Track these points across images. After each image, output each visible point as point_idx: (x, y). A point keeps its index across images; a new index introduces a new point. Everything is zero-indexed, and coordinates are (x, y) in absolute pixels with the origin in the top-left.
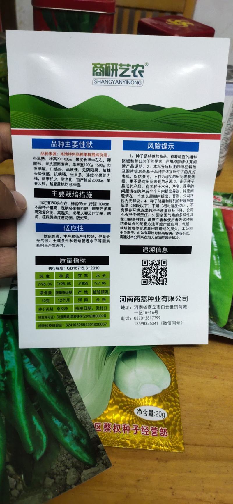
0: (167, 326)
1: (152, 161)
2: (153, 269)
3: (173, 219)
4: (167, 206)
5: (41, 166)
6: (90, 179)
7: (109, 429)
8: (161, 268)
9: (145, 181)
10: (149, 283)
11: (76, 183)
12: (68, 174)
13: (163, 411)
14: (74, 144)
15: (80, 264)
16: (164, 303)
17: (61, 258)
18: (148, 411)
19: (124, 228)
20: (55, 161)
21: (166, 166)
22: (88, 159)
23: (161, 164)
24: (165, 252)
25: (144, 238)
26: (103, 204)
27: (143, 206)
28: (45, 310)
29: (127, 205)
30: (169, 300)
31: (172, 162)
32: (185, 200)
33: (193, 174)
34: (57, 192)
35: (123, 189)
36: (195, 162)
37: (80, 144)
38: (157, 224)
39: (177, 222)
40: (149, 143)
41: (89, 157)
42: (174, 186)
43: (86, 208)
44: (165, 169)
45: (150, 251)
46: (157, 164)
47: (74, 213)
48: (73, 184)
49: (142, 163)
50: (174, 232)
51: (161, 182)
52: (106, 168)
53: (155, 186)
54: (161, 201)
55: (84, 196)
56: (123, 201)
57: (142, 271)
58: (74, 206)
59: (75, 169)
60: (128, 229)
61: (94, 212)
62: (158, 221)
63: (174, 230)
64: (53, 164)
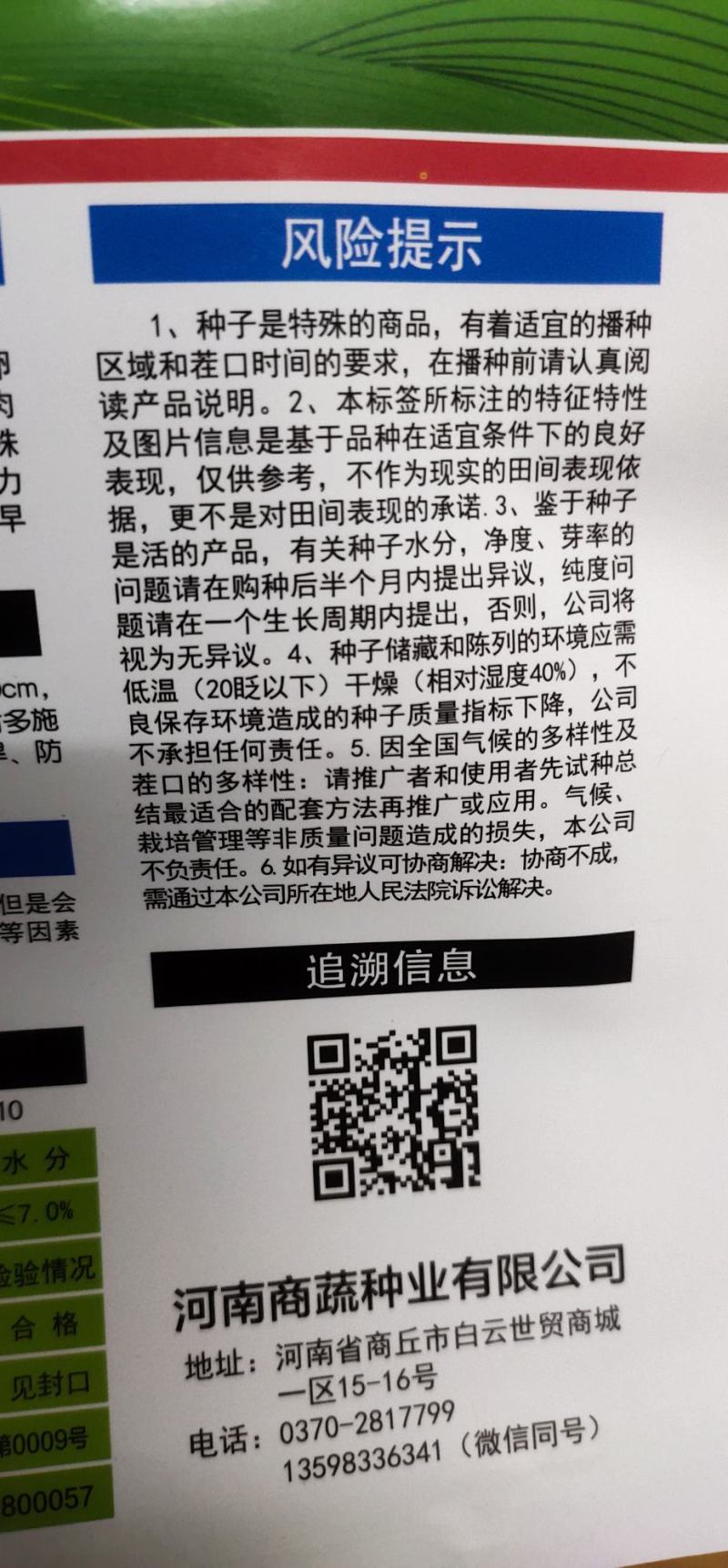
0: (506, 1460)
1: (325, 358)
2: (384, 1090)
3: (500, 769)
4: (454, 682)
8: (440, 1079)
9: (281, 508)
10: (363, 1182)
16: (475, 1310)
19: (164, 844)
21: (434, 398)
23: (393, 381)
24: (454, 976)
25: (310, 900)
27: (280, 691)
29: (167, 691)
31: (470, 361)
32: (579, 636)
33: (627, 449)
35: (123, 572)
36: (639, 360)
38: (392, 805)
39: (527, 785)
40: (290, 223)
42: (497, 538)
44: (427, 419)
45: (360, 979)
46: (361, 384)
49: (252, 381)
50: (509, 853)
51: (401, 515)
53: (361, 547)
54: (412, 649)
56: (131, 659)
57: (312, 1107)
60: (193, 845)
62: (399, 786)
63: (512, 836)
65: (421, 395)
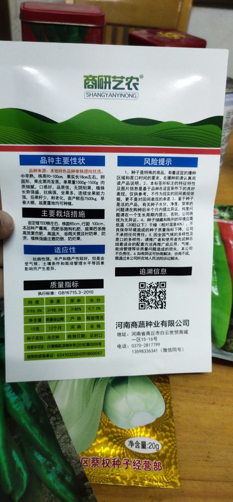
0: (168, 353)
1: (149, 177)
2: (151, 292)
3: (172, 239)
4: (165, 225)
5: (29, 184)
6: (83, 197)
7: (97, 463)
8: (160, 291)
9: (141, 198)
10: (147, 307)
11: (67, 202)
12: (59, 192)
13: (157, 442)
14: (65, 160)
15: (72, 288)
16: (164, 329)
17: (51, 282)
18: (141, 443)
19: (119, 249)
20: (45, 179)
21: (164, 183)
22: (80, 176)
23: (158, 181)
24: (163, 273)
25: (141, 259)
26: (97, 224)
27: (139, 226)
28: (34, 339)
29: (122, 225)
30: (169, 324)
31: (169, 178)
32: (184, 219)
33: (192, 191)
34: (47, 211)
35: (118, 207)
36: (194, 178)
37: (71, 160)
38: (155, 244)
39: (176, 242)
40: (145, 159)
41: (82, 174)
42: (172, 204)
43: (78, 229)
44: (163, 186)
45: (148, 273)
46: (154, 181)
47: (66, 234)
48: (64, 203)
49: (139, 180)
50: (173, 252)
51: (159, 200)
52: (100, 185)
53: (153, 204)
54: (159, 220)
55: (77, 216)
56: (118, 220)
57: (139, 294)
58: (66, 226)
59: (66, 187)
60: (124, 250)
61: (87, 232)
62: (156, 241)
63: (173, 250)
64: (42, 181)
65: (162, 183)
